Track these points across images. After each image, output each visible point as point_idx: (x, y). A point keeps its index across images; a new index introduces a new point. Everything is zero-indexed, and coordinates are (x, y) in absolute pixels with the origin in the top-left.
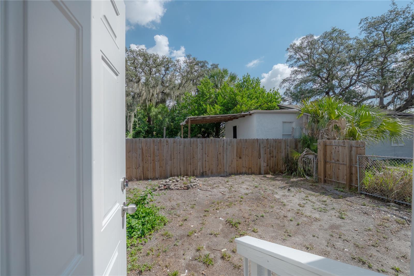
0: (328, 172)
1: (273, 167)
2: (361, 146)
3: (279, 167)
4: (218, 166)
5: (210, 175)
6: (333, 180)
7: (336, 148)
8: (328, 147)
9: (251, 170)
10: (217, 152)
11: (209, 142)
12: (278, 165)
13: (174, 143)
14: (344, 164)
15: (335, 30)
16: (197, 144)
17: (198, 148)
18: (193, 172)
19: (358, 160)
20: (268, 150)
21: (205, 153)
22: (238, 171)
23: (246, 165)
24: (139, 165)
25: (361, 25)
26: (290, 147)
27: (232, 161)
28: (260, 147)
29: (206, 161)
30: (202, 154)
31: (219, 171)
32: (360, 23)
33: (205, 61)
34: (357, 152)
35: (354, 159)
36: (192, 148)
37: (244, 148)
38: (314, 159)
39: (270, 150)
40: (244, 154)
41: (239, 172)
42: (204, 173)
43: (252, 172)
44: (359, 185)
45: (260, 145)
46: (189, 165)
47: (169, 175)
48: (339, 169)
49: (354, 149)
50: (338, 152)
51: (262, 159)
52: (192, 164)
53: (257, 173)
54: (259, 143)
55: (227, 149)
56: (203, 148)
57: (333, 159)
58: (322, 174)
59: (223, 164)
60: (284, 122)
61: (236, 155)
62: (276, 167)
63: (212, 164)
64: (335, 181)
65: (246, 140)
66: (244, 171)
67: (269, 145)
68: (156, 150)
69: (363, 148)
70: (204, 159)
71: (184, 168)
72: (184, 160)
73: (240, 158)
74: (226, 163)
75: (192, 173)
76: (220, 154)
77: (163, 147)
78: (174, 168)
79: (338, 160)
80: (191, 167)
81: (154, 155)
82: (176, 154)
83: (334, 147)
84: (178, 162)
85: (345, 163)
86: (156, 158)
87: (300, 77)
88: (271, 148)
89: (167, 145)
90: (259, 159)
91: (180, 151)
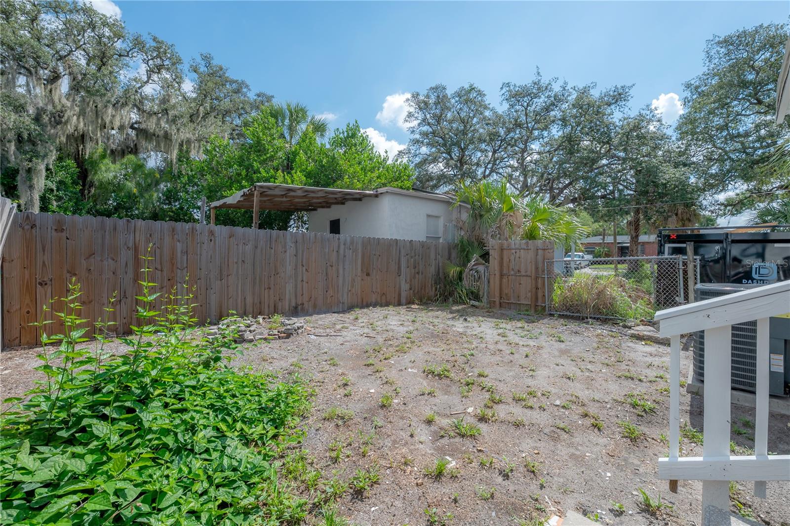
0: (505, 291)
1: (418, 292)
2: (549, 247)
3: (427, 291)
4: (327, 291)
5: (310, 310)
6: (512, 301)
7: (516, 253)
8: (505, 252)
9: (386, 298)
10: (325, 263)
11: (311, 240)
12: (425, 287)
13: (230, 237)
14: (527, 276)
15: (473, 89)
16: (285, 243)
17: (288, 251)
18: (275, 306)
19: (546, 268)
20: (412, 260)
21: (301, 264)
22: (364, 300)
23: (377, 288)
24: (125, 292)
25: (503, 91)
26: (442, 257)
27: (353, 280)
28: (400, 254)
29: (302, 281)
30: (296, 266)
31: (328, 302)
32: (502, 88)
33: (243, 82)
34: (544, 257)
35: (540, 265)
36: (273, 251)
37: (375, 255)
38: (484, 273)
39: (415, 261)
40: (374, 267)
41: (365, 303)
42: (299, 308)
43: (387, 302)
44: (547, 303)
45: (400, 251)
46: (266, 291)
47: (215, 315)
48: (520, 284)
49: (540, 252)
50: (519, 258)
51: (403, 277)
52: (272, 287)
53: (394, 303)
54: (398, 248)
55: (345, 256)
56: (297, 252)
57: (513, 269)
58: (497, 294)
59: (338, 287)
60: (429, 216)
61: (362, 270)
62: (423, 290)
63: (314, 288)
64: (514, 302)
65: (378, 239)
66: (374, 301)
67: (413, 252)
68: (179, 255)
69: (552, 251)
70: (300, 278)
71: (254, 299)
72: (255, 279)
73: (368, 275)
74: (343, 285)
75: (272, 309)
76: (332, 266)
77: (201, 247)
78: (228, 299)
79: (519, 271)
80: (269, 296)
81: (173, 265)
82: (235, 266)
83: (514, 251)
84: (240, 285)
85: (529, 273)
86: (179, 275)
87: (424, 150)
88: (417, 256)
89: (211, 240)
90: (398, 277)
91: (245, 258)
